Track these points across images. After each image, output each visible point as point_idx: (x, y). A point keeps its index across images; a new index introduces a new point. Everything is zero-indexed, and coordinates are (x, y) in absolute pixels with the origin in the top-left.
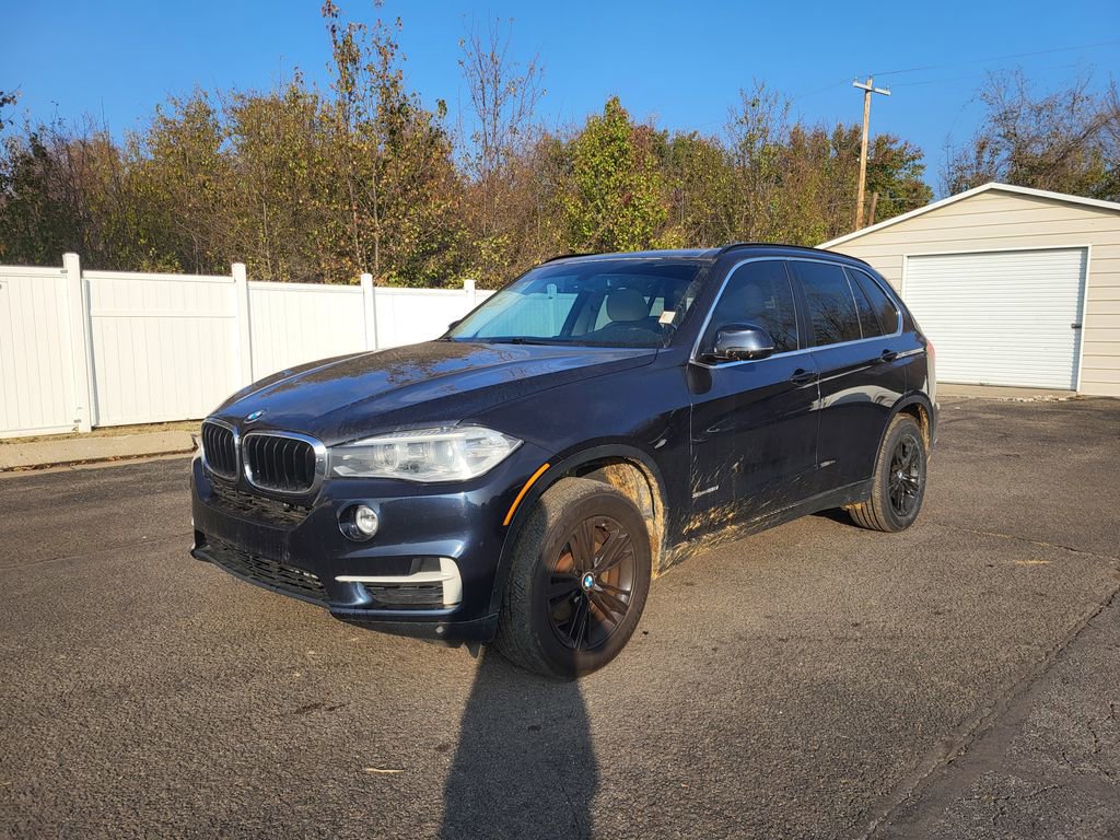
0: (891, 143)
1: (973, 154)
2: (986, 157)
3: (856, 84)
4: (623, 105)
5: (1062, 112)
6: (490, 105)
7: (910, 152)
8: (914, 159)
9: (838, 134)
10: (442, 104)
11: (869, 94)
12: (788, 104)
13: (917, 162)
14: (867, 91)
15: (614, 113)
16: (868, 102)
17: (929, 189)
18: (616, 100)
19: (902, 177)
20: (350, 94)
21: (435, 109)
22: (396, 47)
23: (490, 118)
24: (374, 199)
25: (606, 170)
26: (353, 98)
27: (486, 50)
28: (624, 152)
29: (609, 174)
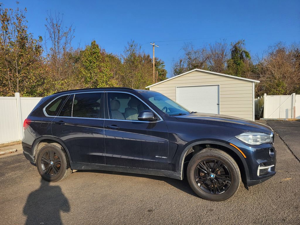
0: (157, 59)
1: (179, 63)
2: (182, 63)
3: (151, 44)
4: (97, 43)
5: (200, 53)
6: (57, 39)
7: (161, 62)
8: (162, 63)
9: (144, 56)
10: (41, 37)
11: (154, 47)
12: (140, 47)
13: (163, 64)
14: (153, 46)
15: (94, 45)
16: (154, 49)
17: (166, 71)
18: (94, 41)
19: (160, 68)
20: (6, 32)
21: (38, 39)
22: (25, 17)
23: (56, 44)
24: (16, 67)
25: (93, 61)
26: (7, 33)
27: (55, 22)
28: (98, 57)
29: (95, 63)
